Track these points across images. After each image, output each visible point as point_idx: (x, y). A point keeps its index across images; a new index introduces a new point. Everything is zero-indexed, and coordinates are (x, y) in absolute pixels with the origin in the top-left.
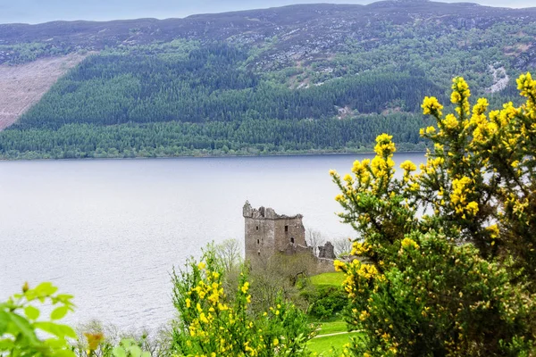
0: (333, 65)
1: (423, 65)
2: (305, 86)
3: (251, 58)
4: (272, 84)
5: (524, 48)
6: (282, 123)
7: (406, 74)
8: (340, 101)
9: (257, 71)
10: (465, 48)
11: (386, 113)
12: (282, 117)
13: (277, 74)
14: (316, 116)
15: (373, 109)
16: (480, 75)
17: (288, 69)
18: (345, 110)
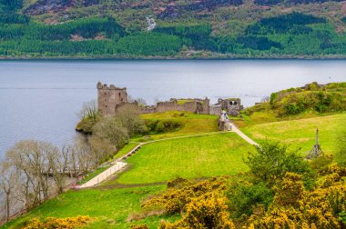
0: (68, 13)
1: (115, 15)
2: (54, 23)
3: (25, 8)
4: (37, 21)
5: (163, 9)
6: (43, 42)
7: (106, 19)
8: (73, 32)
9: (28, 15)
10: (134, 8)
11: (96, 39)
12: (43, 39)
13: (39, 17)
14: (61, 39)
15: (90, 36)
16: (142, 22)
17: (45, 15)
18: (76, 36)
